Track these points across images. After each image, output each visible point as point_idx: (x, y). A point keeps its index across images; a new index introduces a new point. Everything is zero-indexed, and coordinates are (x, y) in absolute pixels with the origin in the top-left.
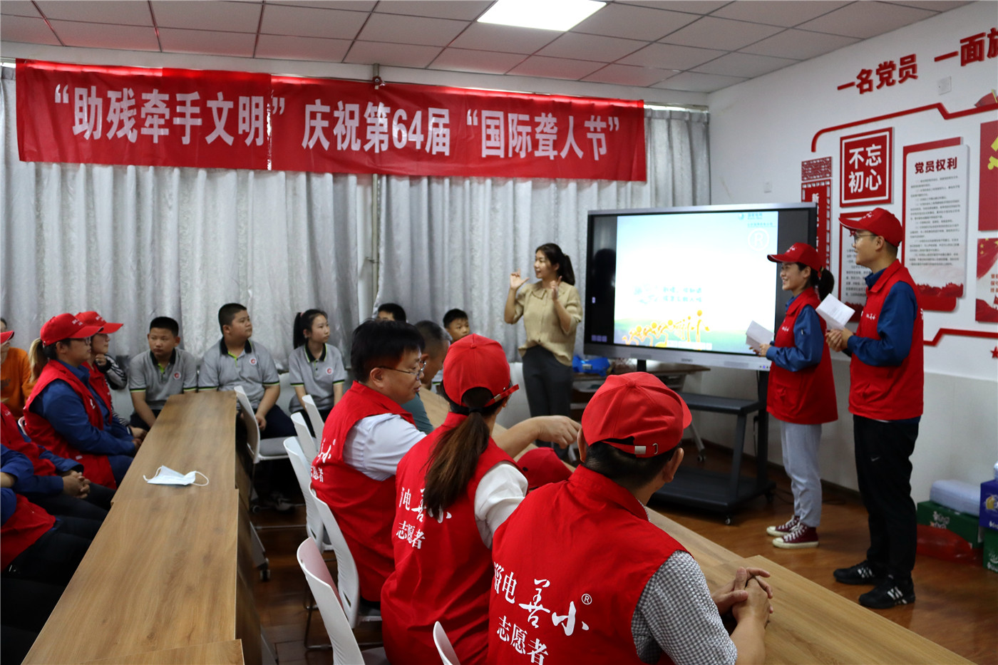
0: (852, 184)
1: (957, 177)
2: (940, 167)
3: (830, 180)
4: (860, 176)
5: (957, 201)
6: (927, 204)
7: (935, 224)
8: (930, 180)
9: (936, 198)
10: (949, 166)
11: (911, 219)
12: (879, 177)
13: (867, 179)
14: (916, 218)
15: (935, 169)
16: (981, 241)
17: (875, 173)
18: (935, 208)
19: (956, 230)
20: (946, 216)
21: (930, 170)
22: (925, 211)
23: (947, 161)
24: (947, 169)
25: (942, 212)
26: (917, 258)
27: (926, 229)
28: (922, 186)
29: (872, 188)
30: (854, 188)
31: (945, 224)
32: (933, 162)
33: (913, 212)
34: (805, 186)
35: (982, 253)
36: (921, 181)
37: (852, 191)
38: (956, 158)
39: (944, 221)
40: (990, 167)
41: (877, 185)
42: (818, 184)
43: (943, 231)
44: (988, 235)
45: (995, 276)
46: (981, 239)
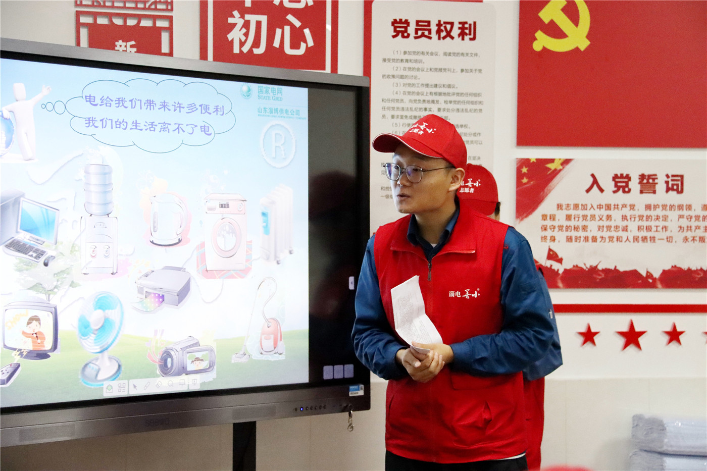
0: (236, 35)
1: (476, 55)
2: (443, 34)
3: (170, 19)
4: (259, 24)
5: (479, 95)
6: (418, 94)
8: (423, 53)
9: (436, 86)
10: (462, 35)
11: (384, 116)
12: (307, 32)
13: (278, 32)
14: (393, 117)
15: (434, 35)
16: (524, 162)
17: (297, 24)
18: (433, 102)
19: (476, 142)
20: (455, 118)
21: (423, 35)
22: (414, 106)
23: (457, 26)
24: (458, 40)
25: (448, 110)
28: (407, 61)
29: (288, 51)
30: (242, 44)
32: (429, 22)
33: (387, 105)
34: (89, 20)
35: (525, 180)
36: (405, 53)
37: (236, 50)
38: (475, 23)
40: (537, 46)
41: (303, 45)
42: (131, 22)
44: (534, 153)
45: (548, 218)
46: (522, 159)
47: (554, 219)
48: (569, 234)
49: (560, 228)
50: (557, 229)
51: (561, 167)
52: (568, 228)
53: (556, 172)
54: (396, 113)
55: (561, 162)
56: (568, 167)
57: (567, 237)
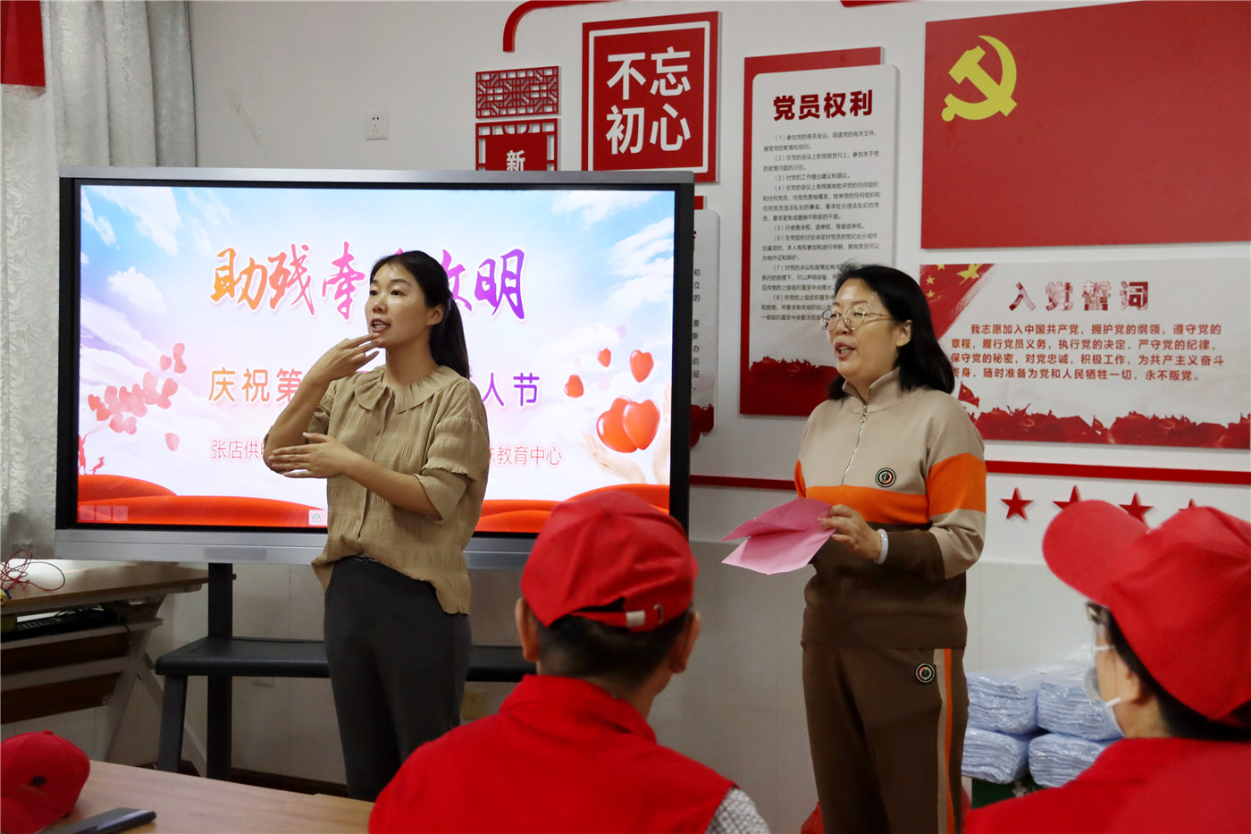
0: (614, 134)
1: (872, 132)
2: (833, 110)
3: (555, 121)
4: (636, 117)
5: (873, 185)
6: (803, 187)
7: (821, 232)
8: (809, 136)
9: (824, 176)
10: (855, 109)
11: (765, 218)
12: (684, 122)
13: (655, 124)
14: (775, 218)
15: (822, 112)
16: (929, 271)
17: (674, 113)
18: (821, 196)
19: (871, 245)
20: (847, 216)
21: (810, 114)
22: (799, 203)
23: (849, 97)
24: (850, 115)
25: (838, 206)
26: (779, 304)
27: (801, 243)
28: (791, 147)
29: (665, 147)
30: (620, 143)
31: (846, 232)
32: (816, 97)
33: (768, 203)
34: (485, 132)
35: (931, 294)
36: (789, 137)
37: (614, 151)
38: (870, 92)
39: (843, 226)
40: (947, 116)
41: (680, 139)
42: (522, 130)
43: (840, 247)
44: (943, 258)
45: (961, 343)
46: (927, 266)
47: (968, 346)
48: (987, 365)
49: (976, 357)
50: (971, 359)
51: (978, 276)
52: (986, 357)
53: (971, 282)
54: (778, 213)
55: (977, 268)
56: (985, 275)
57: (985, 369)
